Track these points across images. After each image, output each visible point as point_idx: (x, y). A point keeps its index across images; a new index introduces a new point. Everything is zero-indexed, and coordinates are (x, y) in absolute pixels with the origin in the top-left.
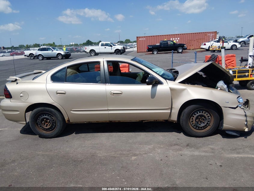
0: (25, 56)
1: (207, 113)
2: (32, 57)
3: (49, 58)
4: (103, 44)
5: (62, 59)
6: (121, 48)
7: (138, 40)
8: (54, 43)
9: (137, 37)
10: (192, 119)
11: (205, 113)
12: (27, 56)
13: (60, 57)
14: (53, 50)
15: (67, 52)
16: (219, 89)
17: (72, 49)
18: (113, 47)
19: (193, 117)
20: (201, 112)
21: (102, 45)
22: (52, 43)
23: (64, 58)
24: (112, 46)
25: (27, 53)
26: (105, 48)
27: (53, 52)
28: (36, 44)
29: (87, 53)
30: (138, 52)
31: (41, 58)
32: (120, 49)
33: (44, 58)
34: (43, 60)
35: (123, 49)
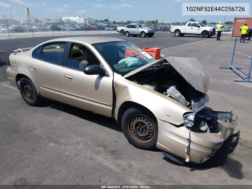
0: (118, 31)
1: (150, 122)
2: (122, 33)
3: (135, 35)
4: (190, 23)
5: (145, 37)
6: (210, 30)
7: (236, 22)
8: (157, 21)
9: (235, 18)
10: (132, 124)
11: (147, 121)
12: (119, 32)
13: (143, 35)
14: (139, 28)
15: (151, 31)
16: (168, 95)
17: (166, 27)
18: (201, 28)
19: (134, 122)
20: (142, 118)
21: (189, 25)
22: (155, 21)
23: (148, 36)
24: (199, 27)
25: (120, 28)
26: (192, 28)
27: (138, 29)
28: (141, 21)
29: (172, 33)
30: (233, 36)
31: (127, 35)
32: (208, 30)
33: (130, 35)
34: (129, 36)
35: (212, 30)
